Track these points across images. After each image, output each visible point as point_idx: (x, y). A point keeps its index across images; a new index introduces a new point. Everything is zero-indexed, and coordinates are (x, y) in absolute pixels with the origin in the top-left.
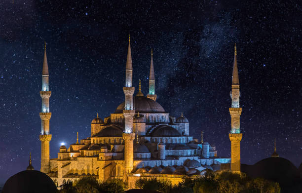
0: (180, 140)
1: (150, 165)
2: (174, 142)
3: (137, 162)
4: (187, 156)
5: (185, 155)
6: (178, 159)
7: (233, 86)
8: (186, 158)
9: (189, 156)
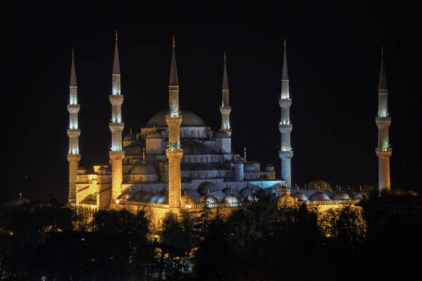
0: (202, 158)
1: (144, 189)
2: (193, 161)
3: (125, 186)
4: (206, 178)
5: (204, 177)
6: (191, 182)
7: (170, 87)
8: (204, 181)
9: (209, 179)
